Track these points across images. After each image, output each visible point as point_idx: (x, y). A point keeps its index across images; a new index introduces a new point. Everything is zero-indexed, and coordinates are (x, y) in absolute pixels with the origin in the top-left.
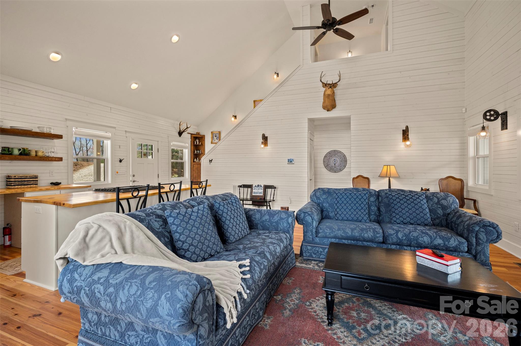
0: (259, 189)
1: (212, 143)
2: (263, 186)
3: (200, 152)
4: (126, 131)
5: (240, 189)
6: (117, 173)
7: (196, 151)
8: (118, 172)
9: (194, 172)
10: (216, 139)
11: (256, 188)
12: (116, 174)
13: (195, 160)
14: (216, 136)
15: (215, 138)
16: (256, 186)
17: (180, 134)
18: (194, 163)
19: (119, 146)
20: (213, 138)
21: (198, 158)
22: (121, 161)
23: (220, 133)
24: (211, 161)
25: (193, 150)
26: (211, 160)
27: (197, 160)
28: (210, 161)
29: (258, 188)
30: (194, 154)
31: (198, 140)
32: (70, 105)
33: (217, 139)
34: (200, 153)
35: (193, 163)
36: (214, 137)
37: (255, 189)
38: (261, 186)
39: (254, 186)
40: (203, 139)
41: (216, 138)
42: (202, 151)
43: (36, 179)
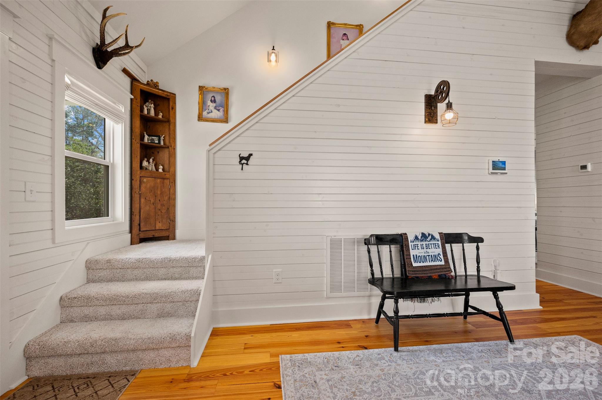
0: (427, 247)
1: (200, 118)
2: (438, 237)
3: (159, 140)
5: (369, 252)
7: (146, 137)
9: (143, 200)
10: (215, 108)
11: (419, 243)
13: (145, 163)
14: (214, 101)
15: (211, 106)
16: (416, 238)
18: (143, 173)
20: (202, 105)
21: (151, 160)
23: (226, 92)
24: (248, 158)
25: (137, 130)
26: (246, 155)
27: (149, 163)
28: (242, 158)
29: (424, 243)
30: (141, 144)
31: (152, 105)
33: (219, 110)
34: (159, 142)
35: (138, 173)
36: (209, 103)
37: (416, 247)
38: (433, 238)
39: (411, 238)
40: (171, 104)
41: (214, 105)
42: (167, 138)
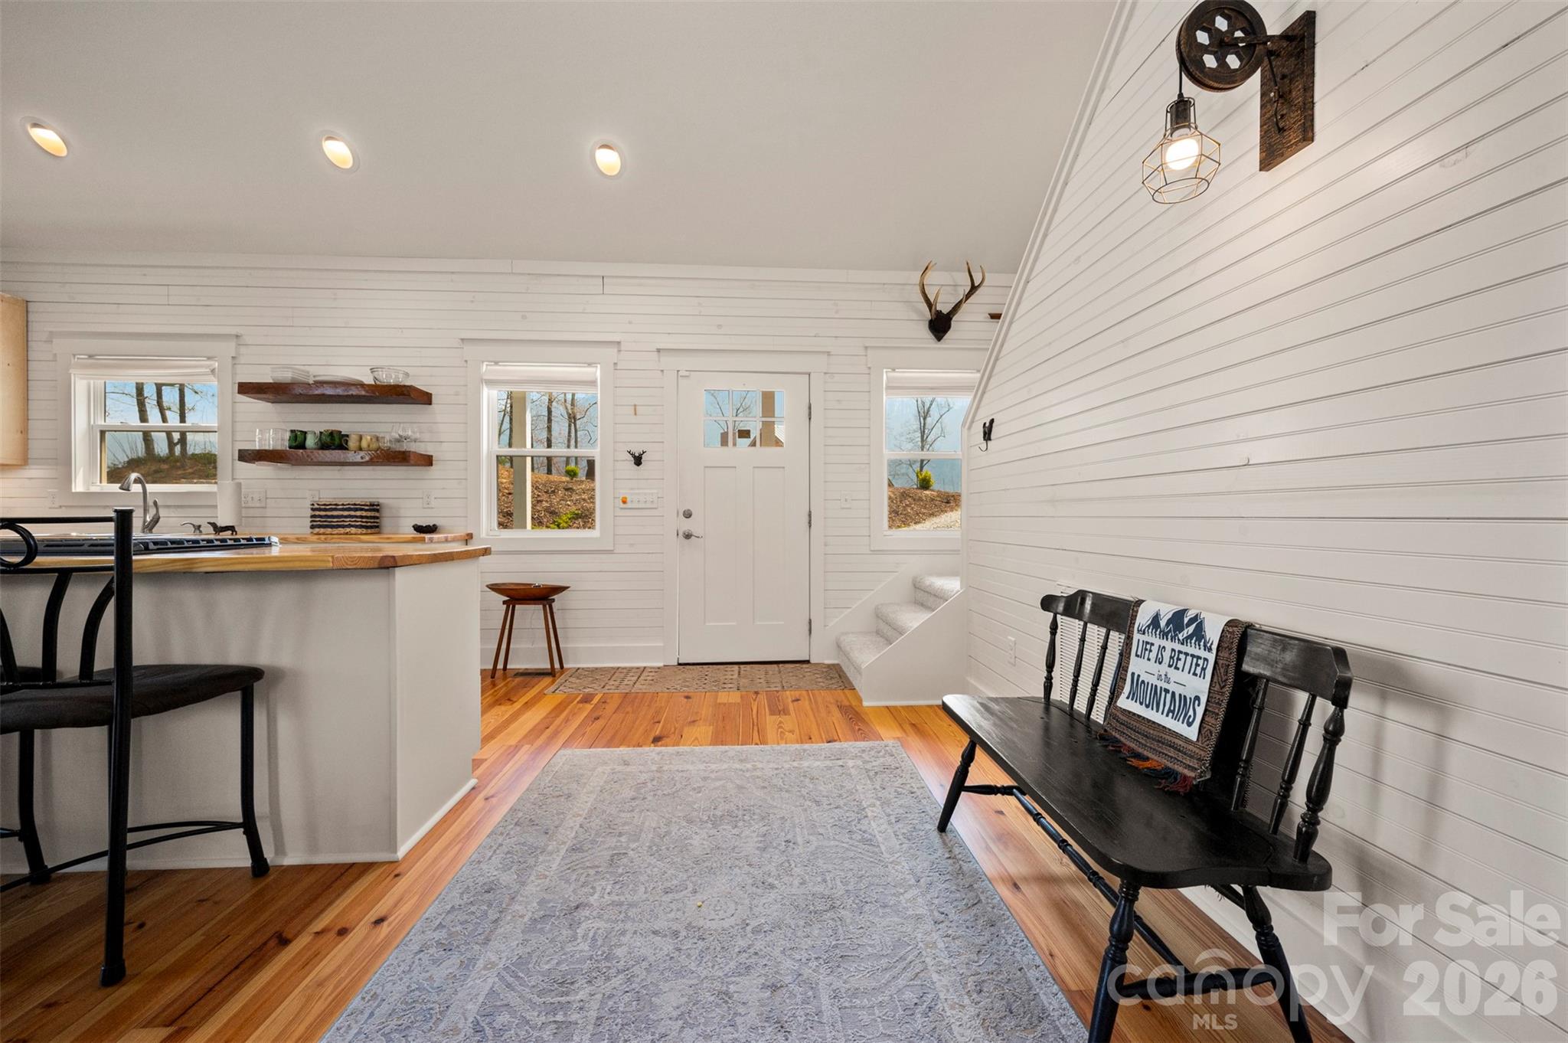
0: (1173, 660)
2: (1213, 634)
4: (659, 351)
5: (1054, 630)
6: (624, 502)
8: (628, 500)
11: (1159, 642)
12: (622, 505)
17: (940, 325)
19: (633, 407)
22: (638, 460)
26: (987, 423)
28: (985, 431)
29: (1169, 645)
32: (474, 297)
37: (1146, 649)
38: (1199, 634)
39: (1143, 618)
43: (377, 514)
